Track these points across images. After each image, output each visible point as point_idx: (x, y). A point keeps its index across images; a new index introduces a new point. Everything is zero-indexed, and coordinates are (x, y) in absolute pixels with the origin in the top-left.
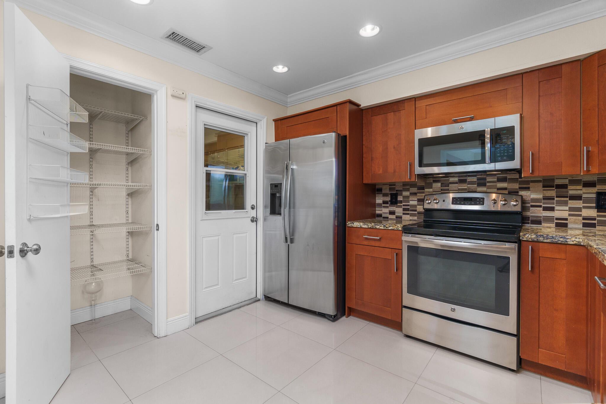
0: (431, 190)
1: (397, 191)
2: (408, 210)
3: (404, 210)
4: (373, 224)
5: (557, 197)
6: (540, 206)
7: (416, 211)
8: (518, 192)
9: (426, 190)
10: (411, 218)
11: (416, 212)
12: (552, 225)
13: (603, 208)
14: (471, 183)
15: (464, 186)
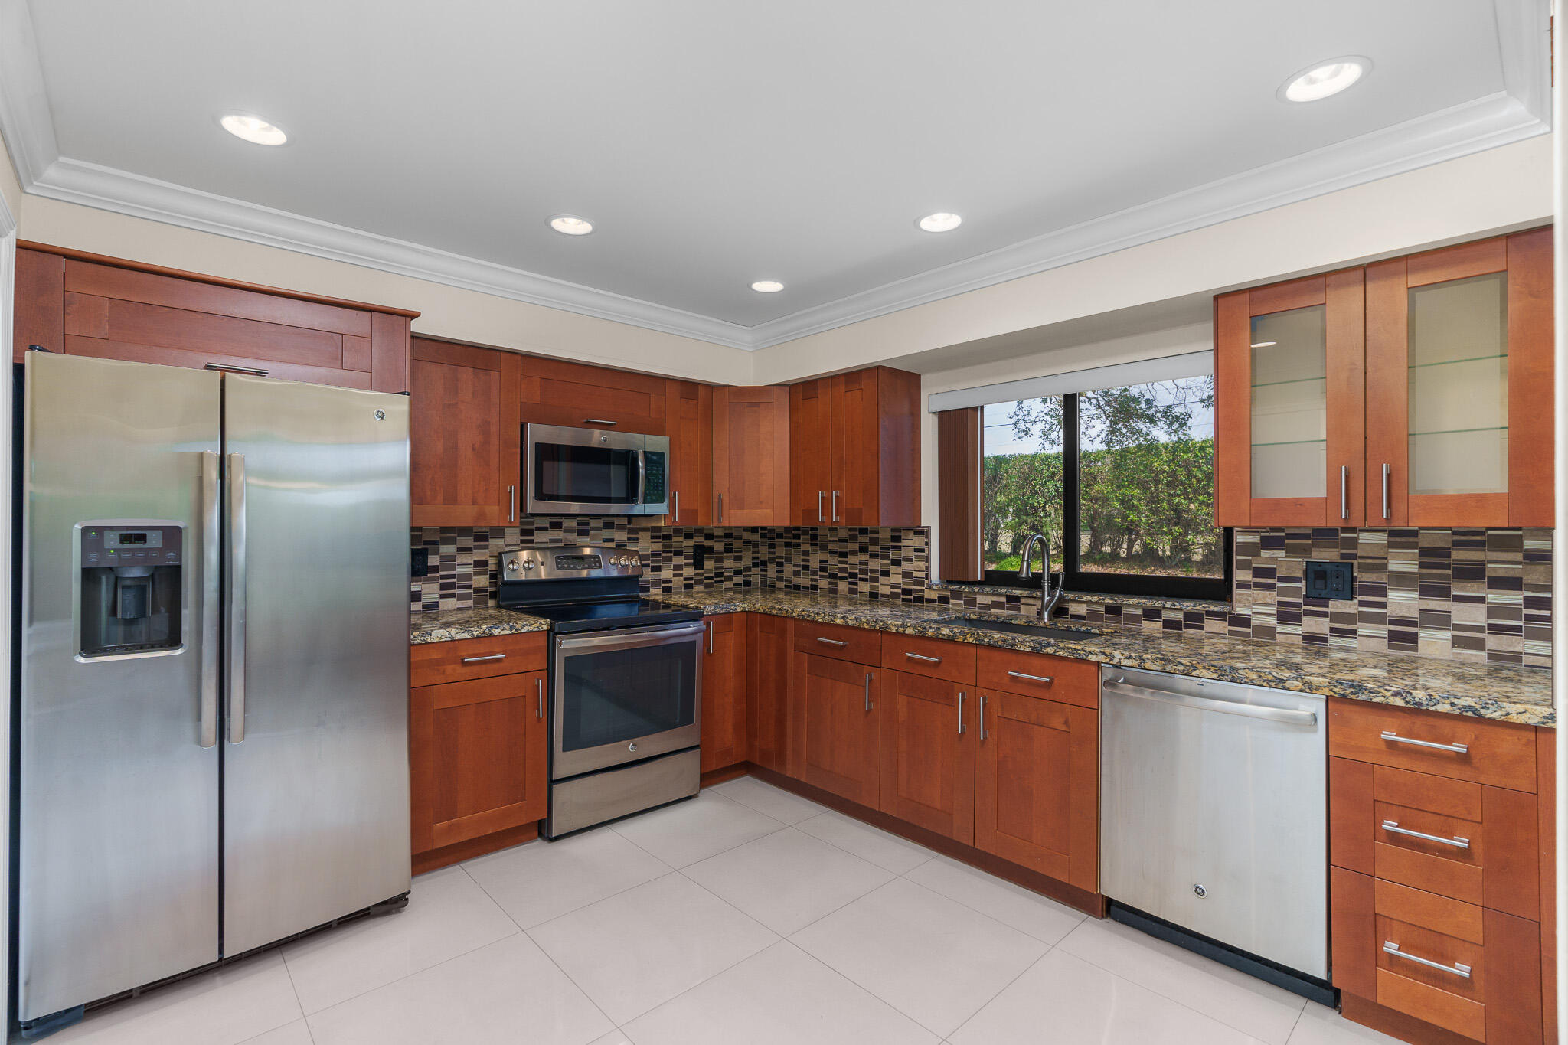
0: (500, 542)
1: (425, 543)
2: (452, 586)
3: (443, 587)
4: (484, 627)
5: (664, 551)
6: (649, 566)
7: (470, 587)
8: (625, 546)
9: (494, 542)
10: (460, 604)
11: (471, 591)
12: (659, 591)
13: (698, 564)
14: (569, 530)
15: (558, 535)
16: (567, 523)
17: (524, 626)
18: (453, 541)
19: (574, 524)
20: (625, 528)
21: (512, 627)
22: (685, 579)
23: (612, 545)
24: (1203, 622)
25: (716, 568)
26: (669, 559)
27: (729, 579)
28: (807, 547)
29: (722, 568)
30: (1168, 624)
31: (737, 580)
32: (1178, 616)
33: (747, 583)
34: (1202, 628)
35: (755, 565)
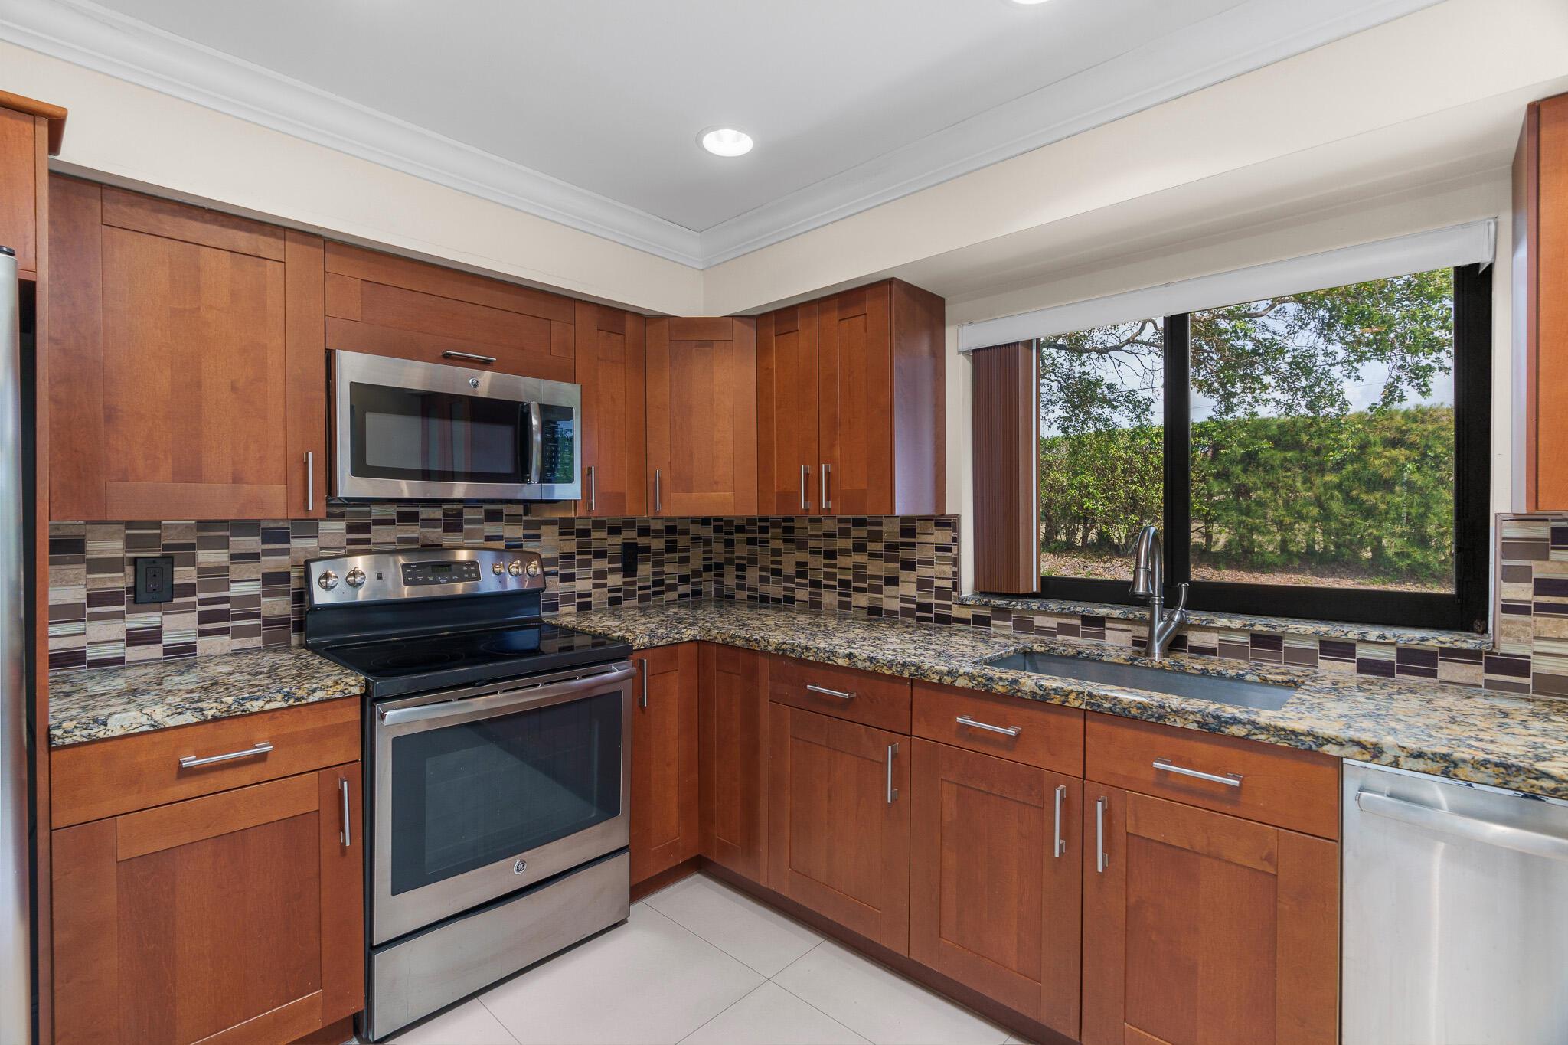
0: (312, 543)
1: (166, 547)
2: (223, 616)
3: (204, 618)
5: (579, 553)
6: (555, 574)
7: (257, 615)
8: (521, 546)
9: (296, 544)
10: (238, 644)
11: (258, 622)
12: (573, 609)
13: (629, 570)
14: (430, 523)
15: (412, 531)
16: (425, 513)
17: (313, 691)
18: (224, 544)
19: (437, 514)
20: (521, 520)
21: (288, 696)
22: (610, 591)
23: (501, 545)
24: (1436, 666)
25: (654, 574)
26: (586, 564)
27: (672, 588)
28: (778, 544)
29: (662, 573)
30: (1366, 666)
31: (682, 589)
32: (1389, 654)
33: (696, 593)
34: (1433, 674)
35: (707, 568)
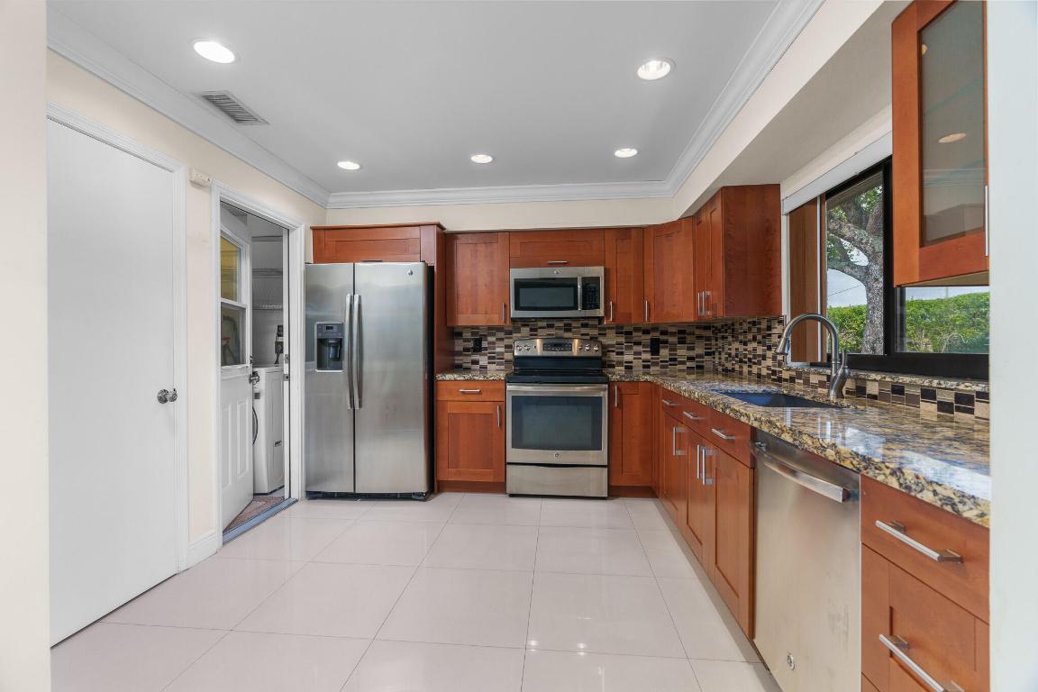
0: (519, 335)
1: (481, 336)
2: (494, 358)
3: (489, 358)
4: (471, 375)
5: (626, 343)
6: (613, 351)
7: (502, 359)
8: (597, 338)
9: (515, 335)
10: (498, 368)
11: (504, 361)
12: (623, 368)
13: (655, 351)
14: (559, 328)
15: (552, 331)
16: (557, 324)
18: (494, 335)
19: (562, 325)
22: (644, 362)
23: (588, 337)
24: (973, 405)
25: (670, 355)
26: (630, 348)
27: (683, 363)
29: (676, 355)
30: (944, 407)
31: (689, 364)
32: (950, 398)
33: (700, 367)
34: (971, 411)
35: (707, 354)
